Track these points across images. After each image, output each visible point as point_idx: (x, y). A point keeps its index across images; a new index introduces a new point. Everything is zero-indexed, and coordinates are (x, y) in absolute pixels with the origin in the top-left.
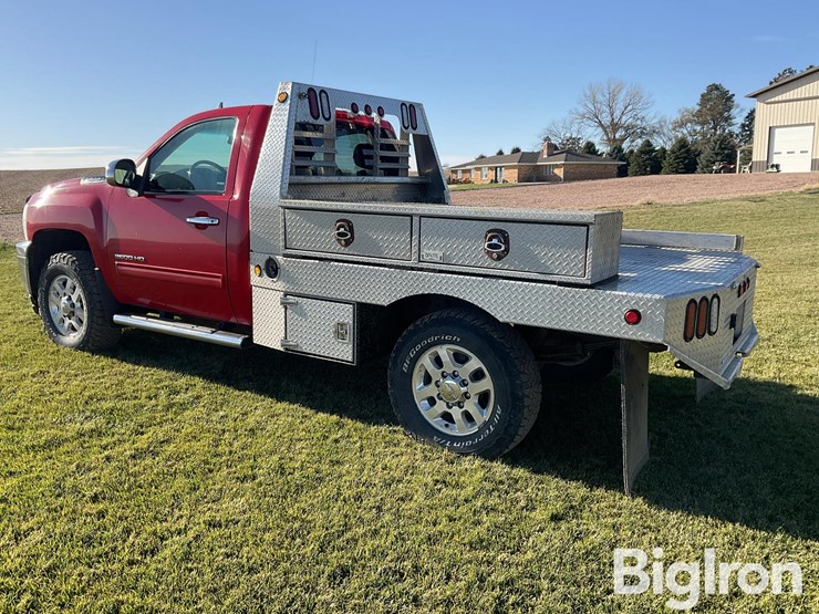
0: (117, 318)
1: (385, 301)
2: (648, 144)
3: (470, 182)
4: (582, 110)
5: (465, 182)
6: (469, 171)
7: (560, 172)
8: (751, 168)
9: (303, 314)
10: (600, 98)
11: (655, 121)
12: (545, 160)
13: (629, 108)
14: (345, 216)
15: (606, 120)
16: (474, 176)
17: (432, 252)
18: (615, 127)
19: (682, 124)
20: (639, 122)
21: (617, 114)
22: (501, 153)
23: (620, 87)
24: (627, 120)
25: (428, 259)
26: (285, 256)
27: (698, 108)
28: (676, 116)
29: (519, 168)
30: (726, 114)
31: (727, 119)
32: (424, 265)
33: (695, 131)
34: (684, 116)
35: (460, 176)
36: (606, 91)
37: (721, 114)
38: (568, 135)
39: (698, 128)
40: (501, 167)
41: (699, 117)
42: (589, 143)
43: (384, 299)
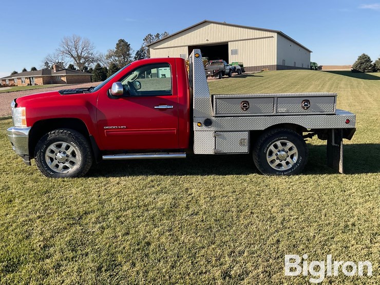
0: (104, 157)
1: (263, 129)
2: (99, 65)
3: (14, 85)
4: (62, 49)
5: (12, 86)
6: (13, 80)
7: (64, 79)
8: (151, 76)
9: (224, 138)
10: (70, 44)
11: (97, 55)
12: (55, 73)
13: (85, 48)
14: (245, 100)
15: (75, 54)
16: (17, 82)
17: (282, 110)
18: (79, 57)
19: (109, 57)
20: (90, 55)
21: (79, 51)
22: (25, 70)
23: (79, 39)
24: (84, 54)
25: (280, 112)
26: (216, 117)
27: (115, 50)
28: (107, 53)
29: (43, 77)
30: (128, 53)
31: (129, 55)
32: (279, 114)
33: (116, 60)
34: (110, 53)
35: (8, 82)
36: (72, 40)
37: (126, 52)
38: (57, 61)
39: (117, 58)
40: (32, 77)
41: (117, 54)
42: (70, 65)
43: (262, 127)
